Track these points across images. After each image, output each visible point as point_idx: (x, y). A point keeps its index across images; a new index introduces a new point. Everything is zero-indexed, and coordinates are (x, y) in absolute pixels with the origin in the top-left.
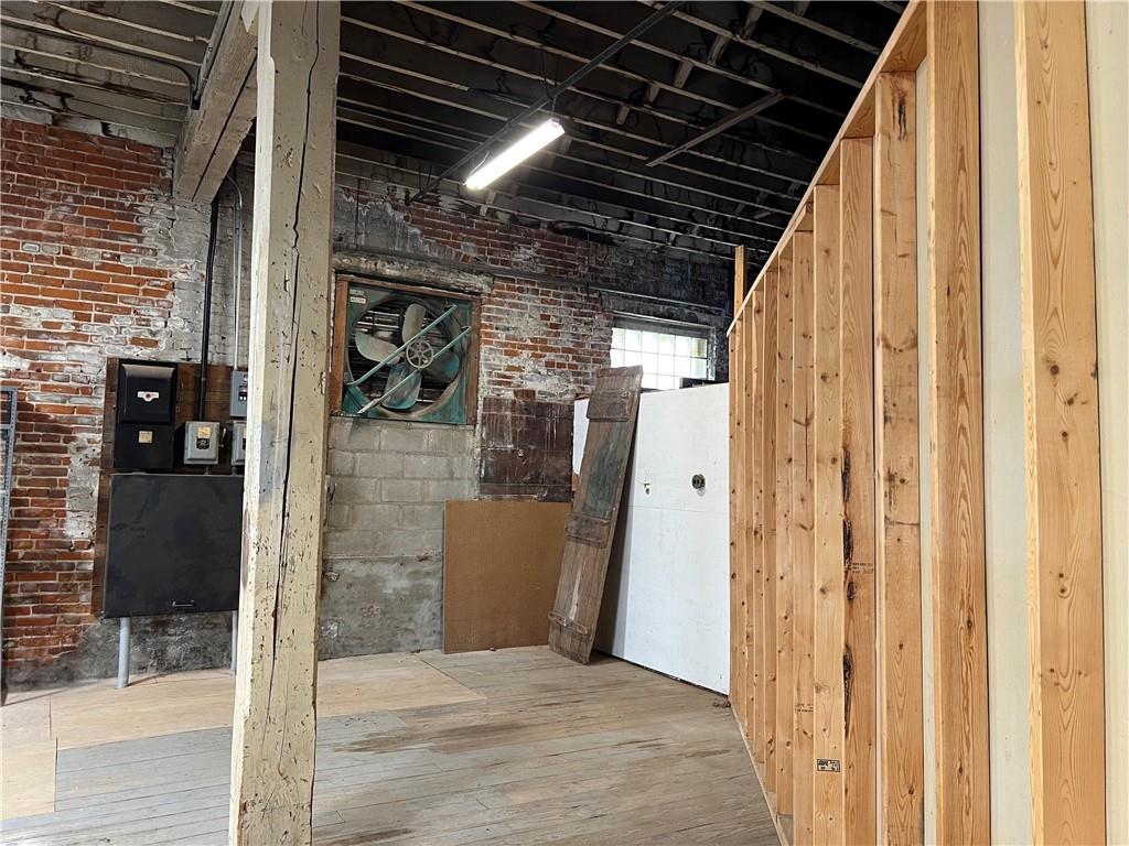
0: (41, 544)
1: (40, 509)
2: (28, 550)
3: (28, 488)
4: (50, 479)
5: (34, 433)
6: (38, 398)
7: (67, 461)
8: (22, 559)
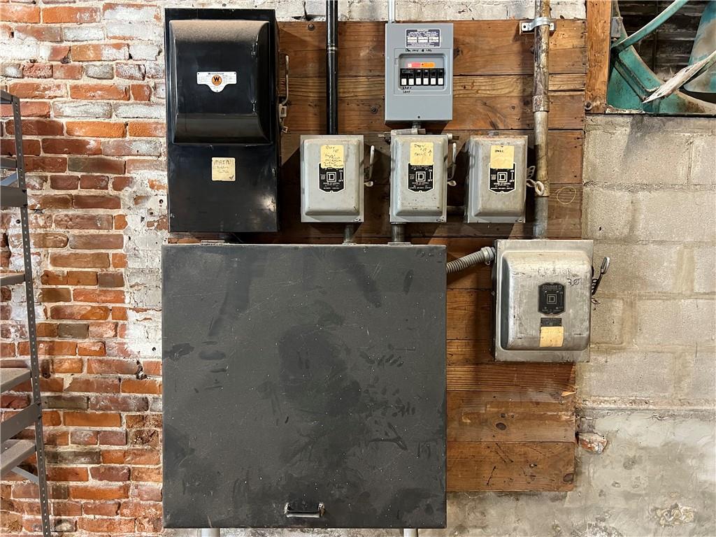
0: (95, 366)
1: (88, 305)
2: (76, 375)
3: (66, 270)
4: (98, 254)
5: (68, 173)
6: (68, 111)
7: (122, 223)
8: (69, 389)
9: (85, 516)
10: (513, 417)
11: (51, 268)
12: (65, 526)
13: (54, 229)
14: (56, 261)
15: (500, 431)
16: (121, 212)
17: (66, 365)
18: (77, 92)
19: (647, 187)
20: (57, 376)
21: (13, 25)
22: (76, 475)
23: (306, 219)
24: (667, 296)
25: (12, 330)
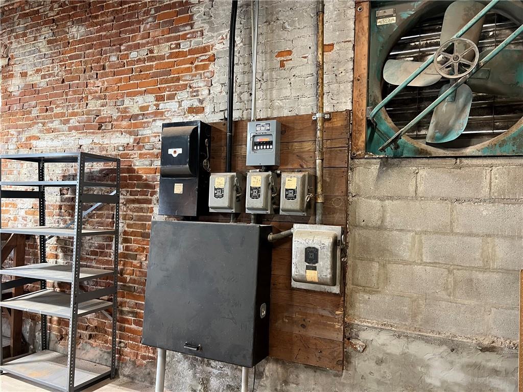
0: (138, 273)
1: (137, 246)
2: (131, 277)
3: (131, 230)
4: (143, 224)
5: (135, 189)
6: (137, 164)
7: (152, 211)
8: (129, 282)
9: (129, 341)
10: (309, 321)
11: (126, 229)
12: (122, 345)
13: (129, 212)
14: (129, 226)
15: (303, 329)
16: (151, 206)
17: (128, 271)
18: (141, 156)
19: (391, 198)
20: (125, 276)
21: (123, 130)
22: (127, 321)
23: (211, 210)
24: (405, 263)
25: (112, 254)
